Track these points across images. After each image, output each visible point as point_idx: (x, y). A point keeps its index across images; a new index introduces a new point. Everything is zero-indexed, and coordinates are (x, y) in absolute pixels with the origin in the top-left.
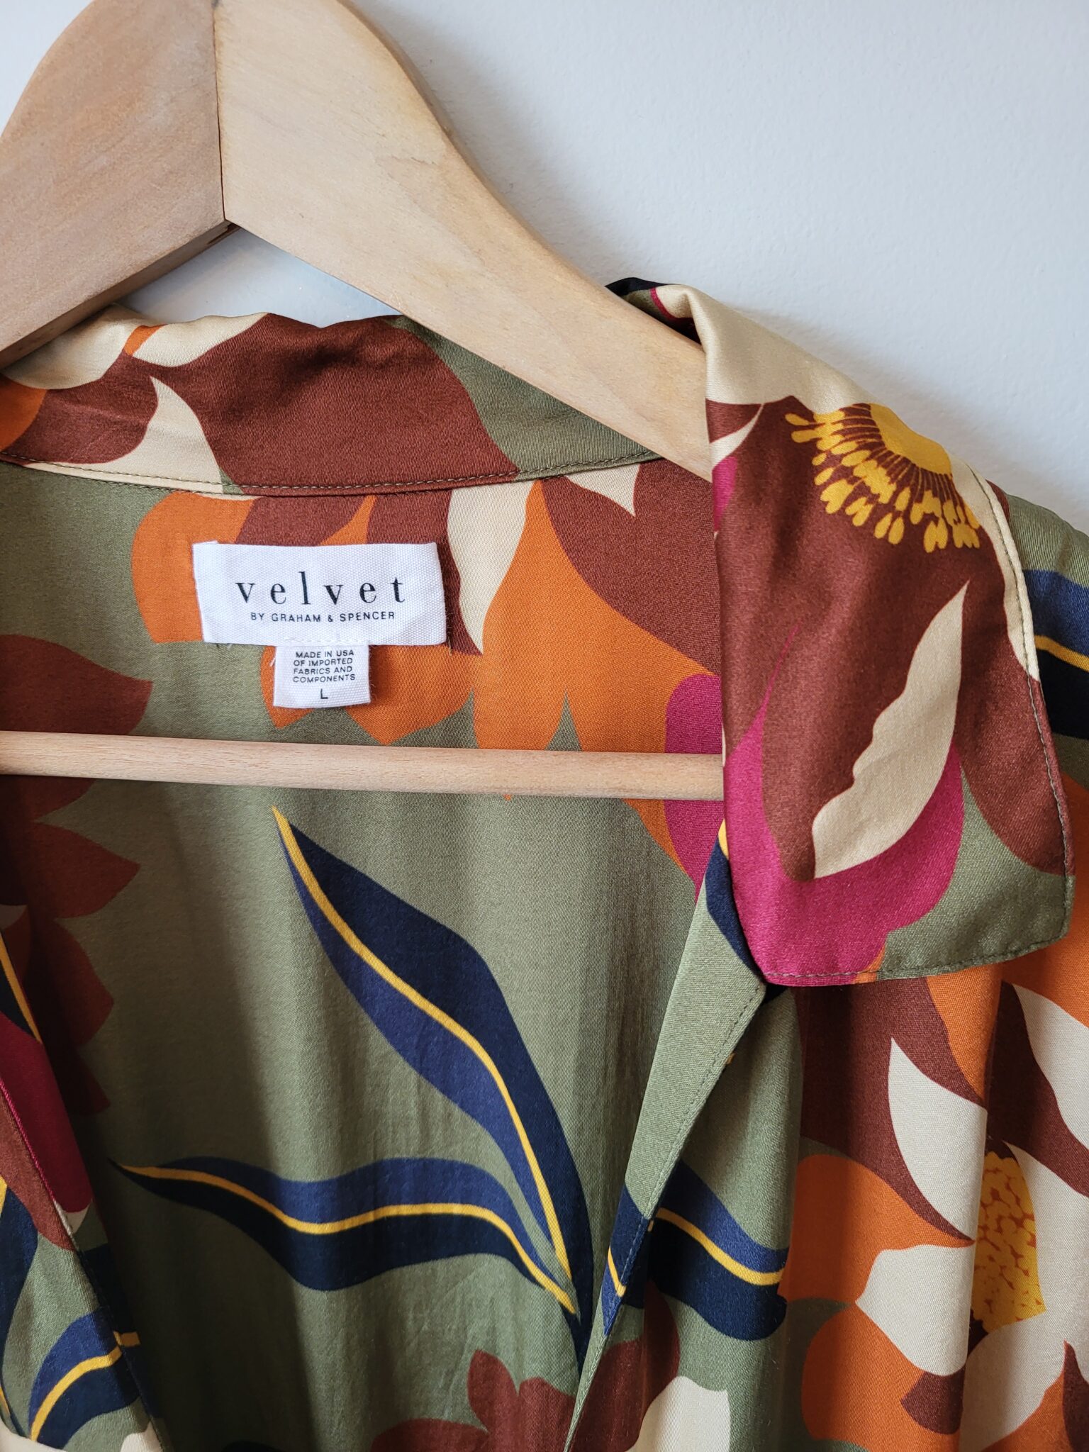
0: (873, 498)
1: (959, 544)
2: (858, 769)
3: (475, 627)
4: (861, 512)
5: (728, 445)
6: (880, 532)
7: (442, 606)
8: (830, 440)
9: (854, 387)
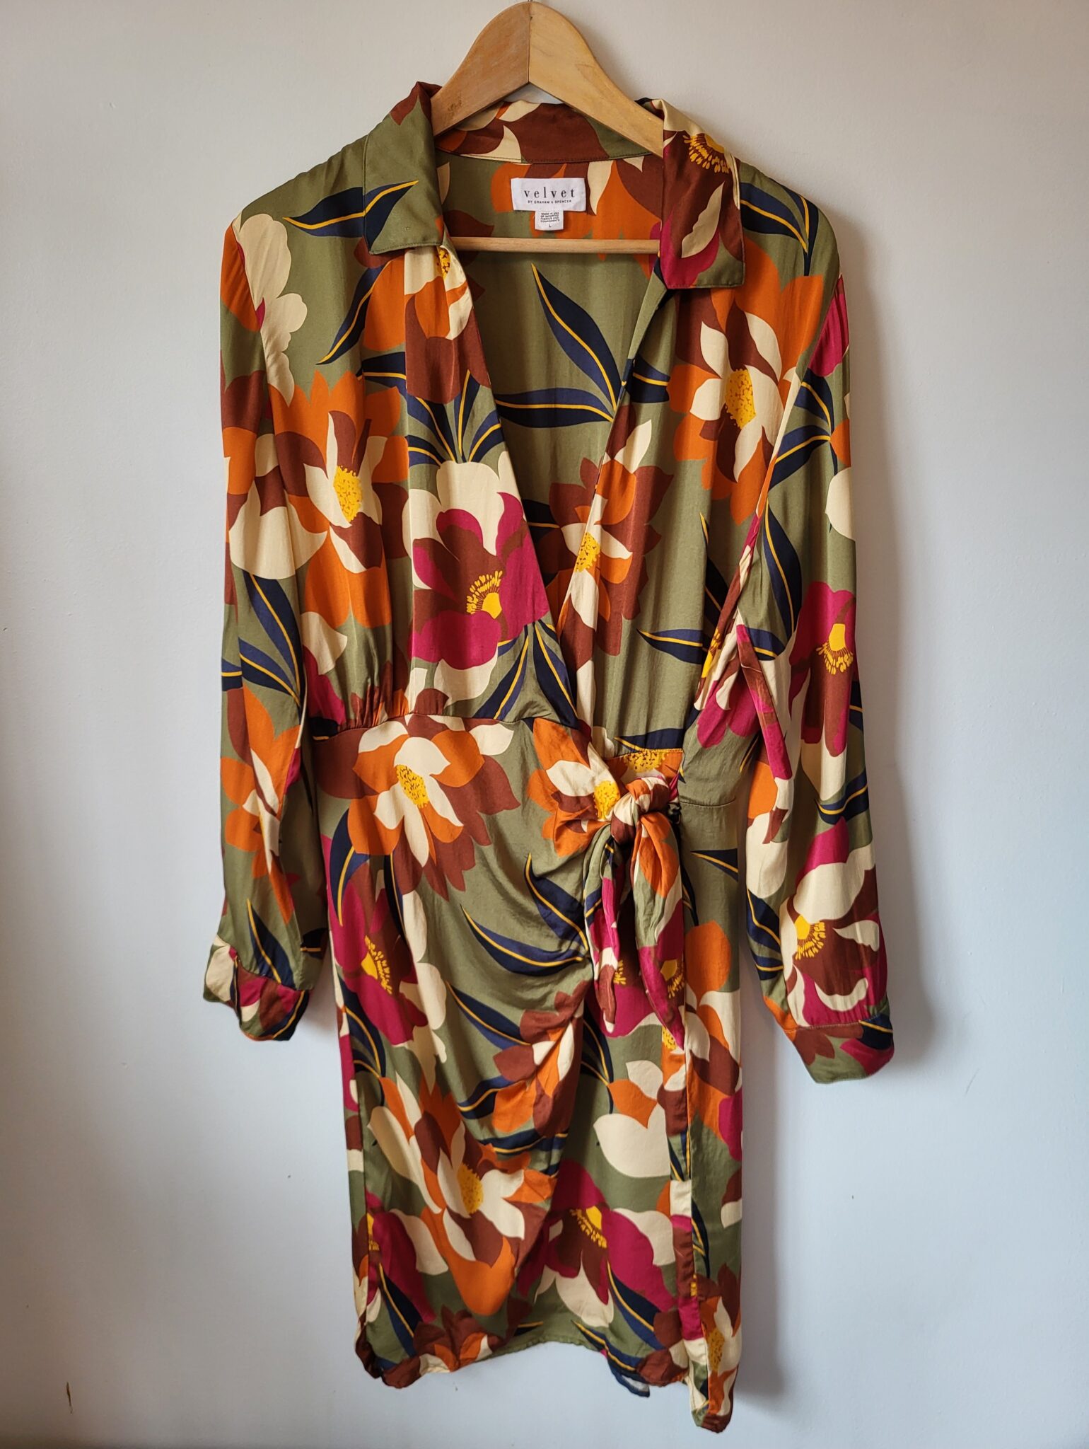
0: (703, 158)
1: (723, 171)
2: (694, 228)
3: (594, 209)
4: (699, 161)
5: (668, 141)
6: (704, 166)
7: (585, 199)
8: (694, 143)
9: (701, 129)
